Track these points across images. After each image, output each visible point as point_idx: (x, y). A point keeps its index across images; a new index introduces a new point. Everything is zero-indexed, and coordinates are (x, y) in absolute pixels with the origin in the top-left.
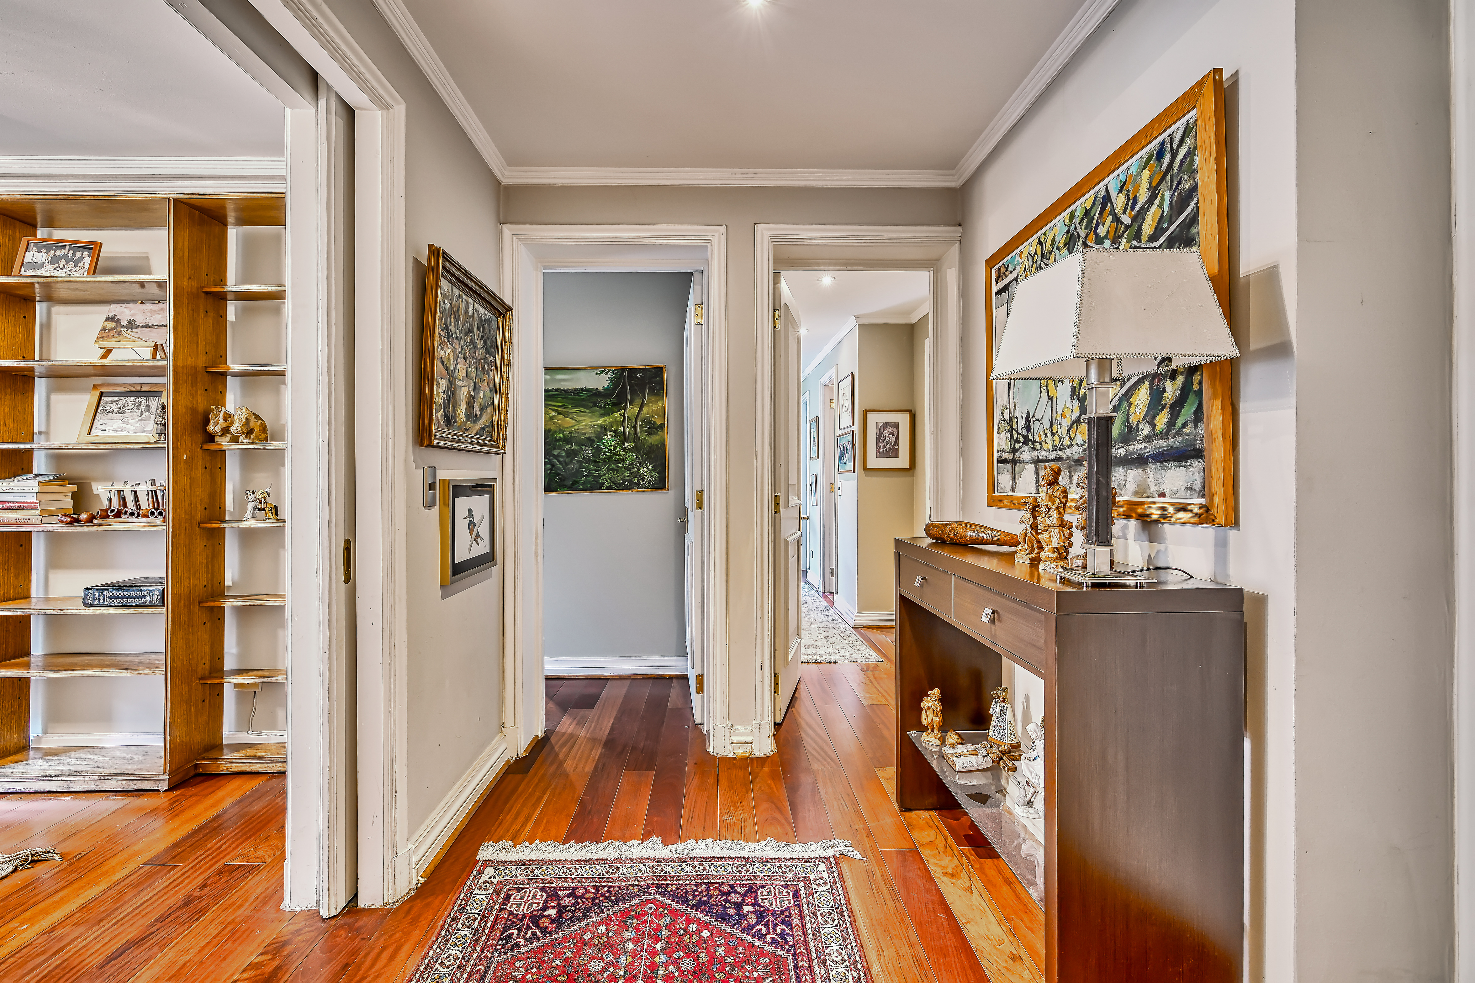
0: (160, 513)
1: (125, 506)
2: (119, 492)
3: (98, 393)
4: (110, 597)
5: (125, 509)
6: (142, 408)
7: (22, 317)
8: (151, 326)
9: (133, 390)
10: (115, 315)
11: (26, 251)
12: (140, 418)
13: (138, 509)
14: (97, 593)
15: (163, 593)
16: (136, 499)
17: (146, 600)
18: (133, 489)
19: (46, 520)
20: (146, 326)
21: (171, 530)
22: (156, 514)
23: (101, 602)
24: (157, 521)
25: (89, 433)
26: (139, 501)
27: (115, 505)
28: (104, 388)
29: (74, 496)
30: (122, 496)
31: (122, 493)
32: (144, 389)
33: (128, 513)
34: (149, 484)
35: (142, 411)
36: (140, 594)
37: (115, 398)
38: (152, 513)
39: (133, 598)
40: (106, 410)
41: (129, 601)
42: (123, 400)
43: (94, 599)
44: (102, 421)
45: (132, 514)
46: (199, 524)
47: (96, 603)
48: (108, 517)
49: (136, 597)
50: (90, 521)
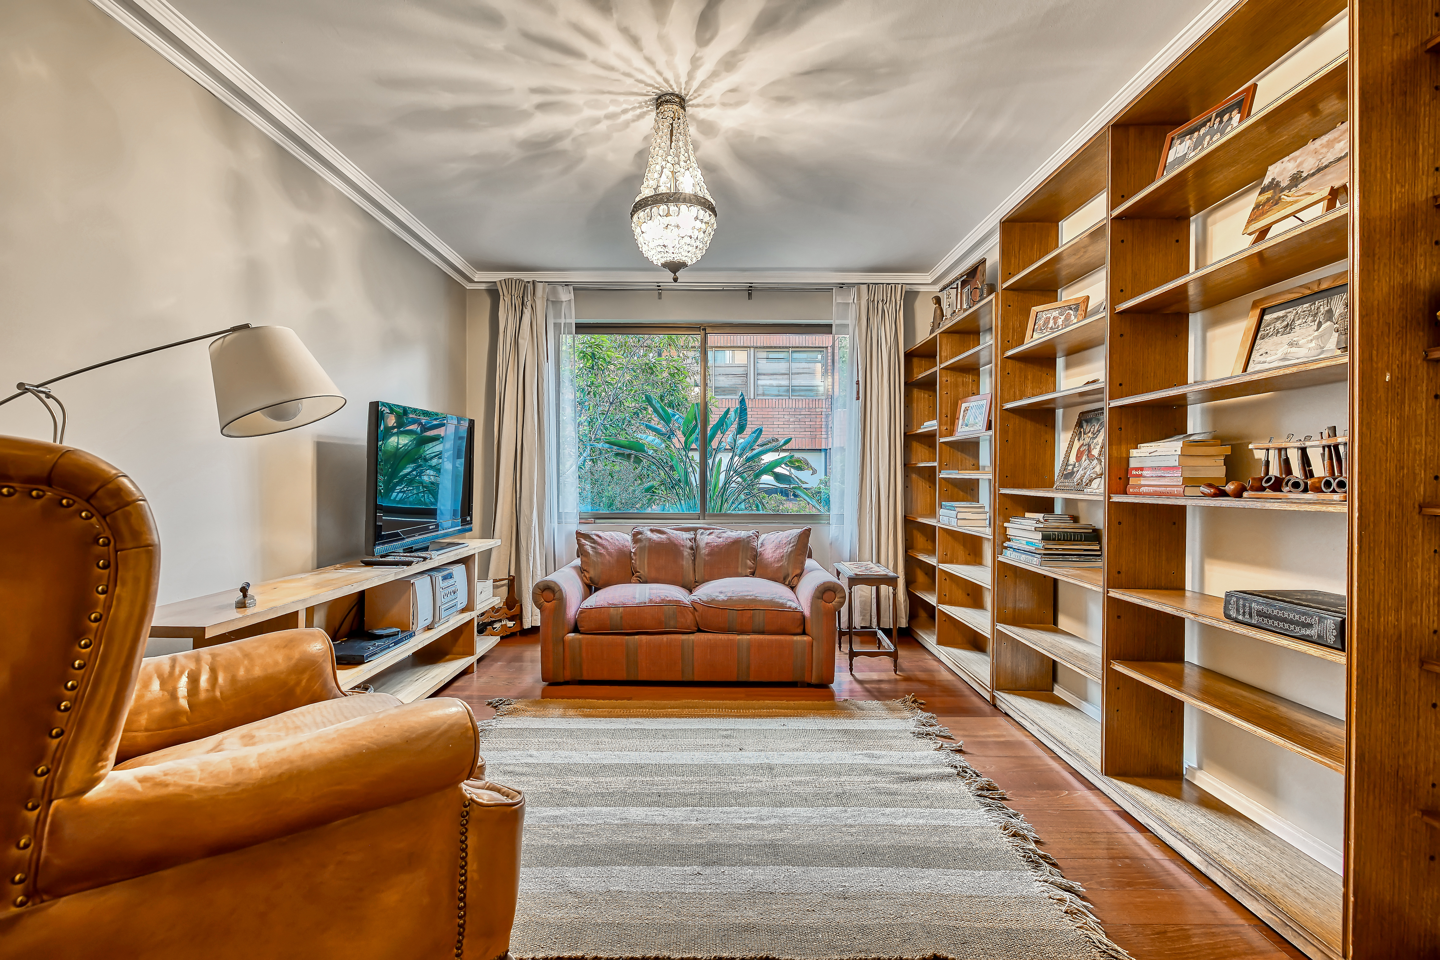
0: (1341, 484)
1: (1288, 471)
2: (1280, 450)
3: (1257, 312)
4: (1260, 614)
5: (1288, 478)
6: (1321, 317)
7: (1174, 241)
8: (1326, 167)
9: (1308, 292)
10: (1273, 179)
11: (1170, 149)
12: (1316, 333)
13: (1306, 478)
14: (1241, 602)
15: (1342, 627)
16: (1305, 461)
17: (1313, 632)
18: (1298, 444)
19: (1189, 491)
20: (1319, 170)
21: (1356, 515)
22: (1334, 485)
23: (1247, 619)
24: (1336, 497)
25: (1245, 370)
26: (1309, 465)
27: (1275, 471)
28: (1266, 302)
29: (1228, 461)
30: (1283, 457)
31: (1283, 452)
32: (1324, 286)
33: (1290, 483)
34: (1325, 435)
35: (1320, 322)
36: (1303, 619)
37: (1281, 313)
38: (1328, 484)
39: (1291, 622)
40: (1268, 334)
41: (1286, 626)
42: (1291, 313)
43: (1238, 611)
44: (1262, 351)
45: (1296, 485)
46: (1421, 507)
47: (1240, 618)
48: (1263, 489)
49: (1297, 623)
50: (1238, 494)
